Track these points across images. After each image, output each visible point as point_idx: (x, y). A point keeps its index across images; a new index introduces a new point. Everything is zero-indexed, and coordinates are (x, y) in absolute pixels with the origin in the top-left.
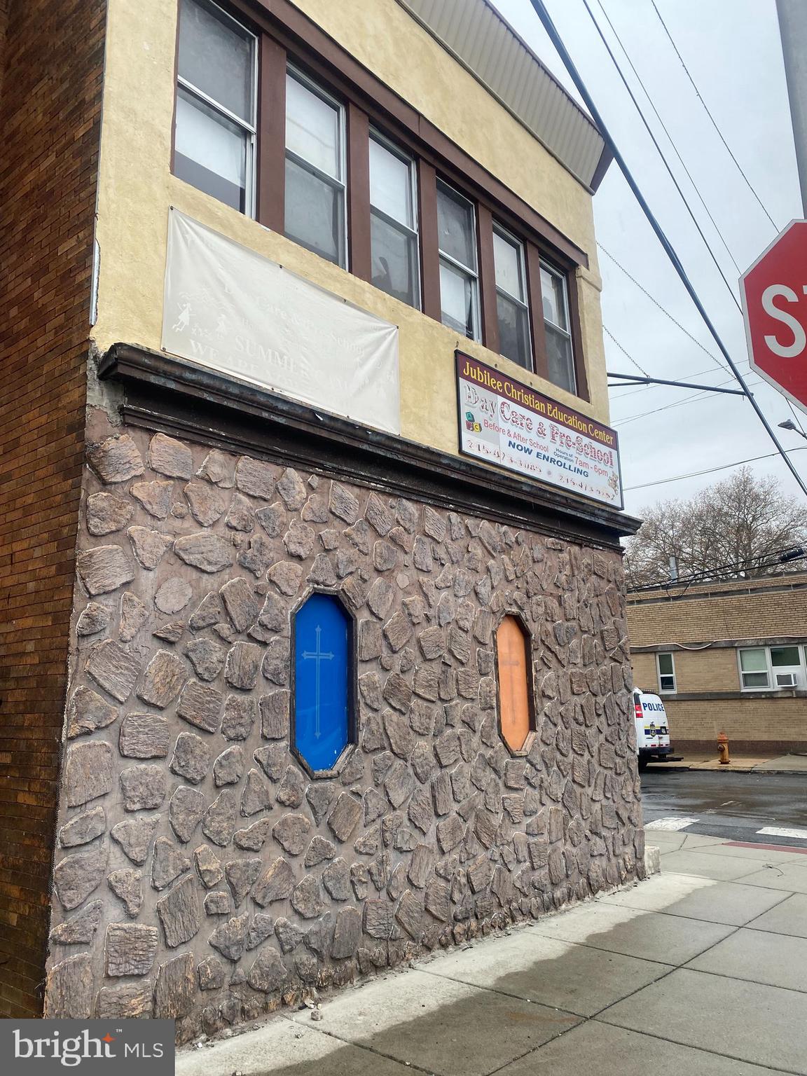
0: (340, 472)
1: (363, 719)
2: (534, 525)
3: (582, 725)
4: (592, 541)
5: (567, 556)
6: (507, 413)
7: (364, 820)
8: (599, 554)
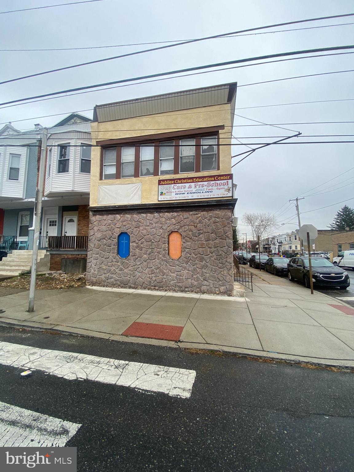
2: (184, 210)
3: (202, 255)
4: (213, 209)
5: (200, 215)
6: (175, 187)
7: (131, 266)
8: (217, 212)
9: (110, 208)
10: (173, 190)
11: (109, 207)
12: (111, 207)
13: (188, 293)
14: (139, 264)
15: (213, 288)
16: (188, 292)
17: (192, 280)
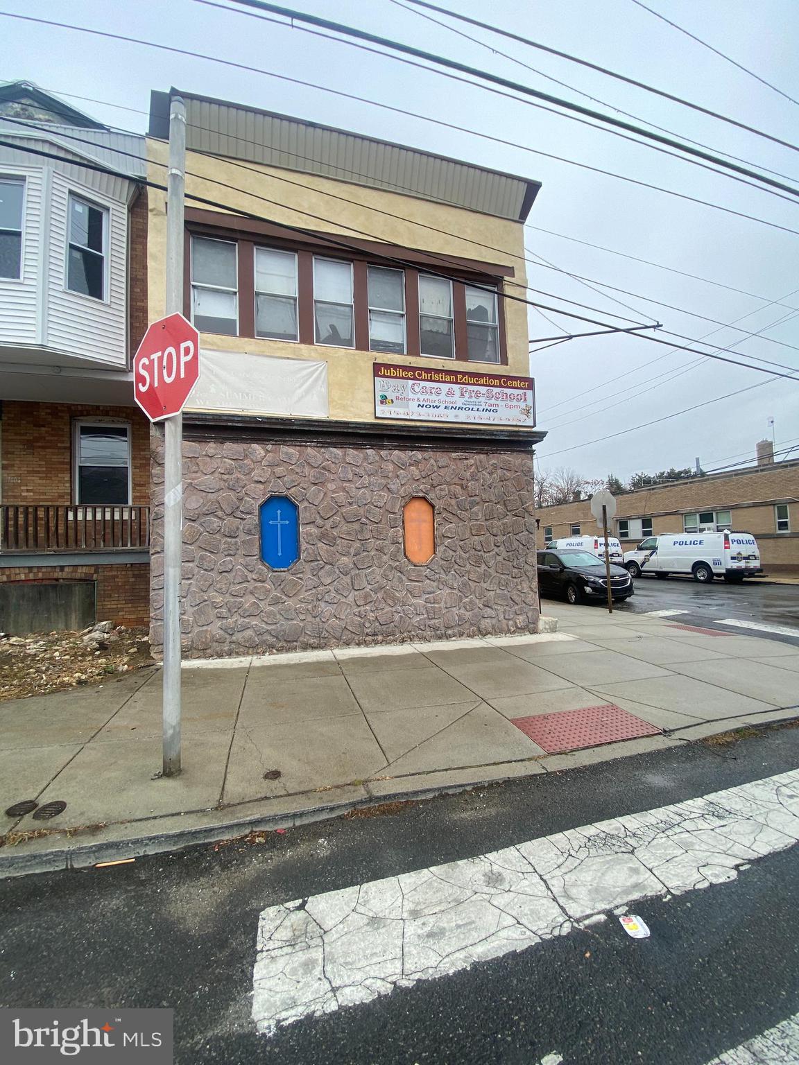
0: (285, 441)
1: (303, 548)
2: (440, 448)
3: (480, 551)
4: (498, 450)
5: (472, 461)
6: (417, 389)
7: (304, 589)
8: (506, 457)
9: (233, 421)
10: (411, 396)
11: (231, 418)
12: (236, 419)
13: (453, 641)
14: (330, 581)
15: (504, 622)
16: (454, 638)
17: (460, 609)
